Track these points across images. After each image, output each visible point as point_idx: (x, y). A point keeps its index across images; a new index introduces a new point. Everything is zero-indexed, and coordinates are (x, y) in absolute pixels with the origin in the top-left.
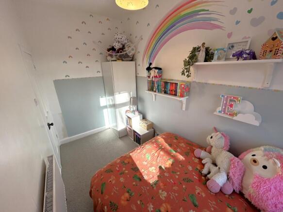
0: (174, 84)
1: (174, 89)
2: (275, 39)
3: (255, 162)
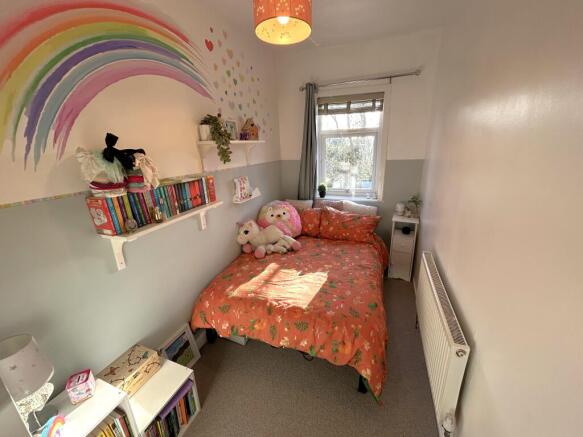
0: (196, 183)
1: (198, 192)
2: (252, 125)
3: (279, 216)
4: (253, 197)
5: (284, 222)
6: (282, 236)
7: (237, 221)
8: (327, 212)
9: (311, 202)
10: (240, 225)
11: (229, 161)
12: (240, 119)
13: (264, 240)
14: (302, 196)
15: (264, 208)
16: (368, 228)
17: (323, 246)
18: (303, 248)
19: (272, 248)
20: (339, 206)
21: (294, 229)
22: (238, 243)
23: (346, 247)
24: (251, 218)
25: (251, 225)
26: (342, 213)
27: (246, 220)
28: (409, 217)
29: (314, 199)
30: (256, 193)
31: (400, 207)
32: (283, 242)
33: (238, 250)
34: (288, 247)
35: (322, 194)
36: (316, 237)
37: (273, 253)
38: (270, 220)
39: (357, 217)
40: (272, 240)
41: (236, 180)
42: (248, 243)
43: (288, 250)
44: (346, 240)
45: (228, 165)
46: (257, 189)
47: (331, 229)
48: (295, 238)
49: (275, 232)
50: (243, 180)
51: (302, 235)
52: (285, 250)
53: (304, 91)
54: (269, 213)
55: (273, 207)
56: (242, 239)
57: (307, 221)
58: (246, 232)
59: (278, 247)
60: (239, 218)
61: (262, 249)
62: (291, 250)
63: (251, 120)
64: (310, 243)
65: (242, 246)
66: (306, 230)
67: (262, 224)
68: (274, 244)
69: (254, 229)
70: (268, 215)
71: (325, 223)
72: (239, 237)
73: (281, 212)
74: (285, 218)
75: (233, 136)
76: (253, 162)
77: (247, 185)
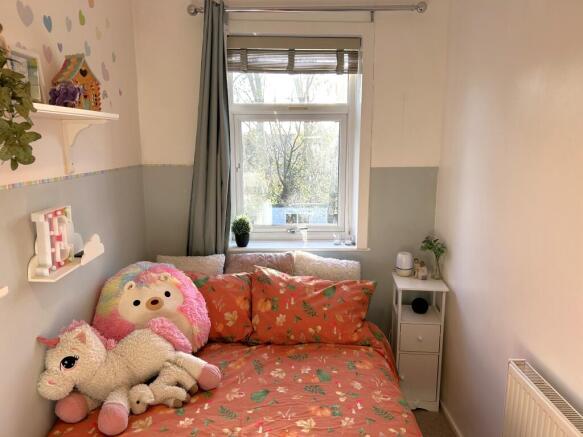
2: (84, 73)
3: (155, 302)
4: (84, 260)
5: (168, 315)
6: (171, 354)
7: (37, 334)
8: (264, 280)
9: (221, 258)
10: (48, 343)
11: (30, 160)
12: (48, 54)
13: (122, 376)
14: (198, 245)
15: (112, 285)
16: (356, 311)
17: (271, 365)
18: (229, 379)
19: (146, 394)
20: (286, 264)
21: (196, 330)
22: (42, 398)
23: (323, 359)
24: (79, 319)
25: (82, 338)
26: (298, 279)
27: (66, 326)
28: (424, 278)
29: (225, 251)
30: (95, 249)
31: (404, 260)
32: (175, 373)
33: (40, 419)
34: (190, 383)
35: (242, 238)
36: (245, 343)
37: (150, 408)
38: (131, 314)
39: (330, 287)
40: (144, 370)
41: (35, 218)
42: (75, 390)
43: (190, 393)
44: (317, 343)
45: (25, 174)
46: (96, 238)
47: (281, 319)
48: (198, 353)
49: (148, 349)
50: (57, 213)
51: (211, 341)
52: (182, 394)
53: (200, 16)
54: (128, 296)
55: (137, 279)
56: (57, 382)
57: (219, 305)
58: (69, 362)
59: (163, 389)
60: (43, 325)
61: (119, 403)
62: (200, 391)
63: (80, 58)
64: (239, 361)
65: (54, 404)
66: (220, 328)
67: (113, 331)
68: (149, 381)
69: (91, 347)
70: (125, 302)
71: (264, 307)
72: (46, 379)
73: (157, 291)
74: (169, 305)
75: (37, 94)
76: (81, 168)
77: (66, 229)
